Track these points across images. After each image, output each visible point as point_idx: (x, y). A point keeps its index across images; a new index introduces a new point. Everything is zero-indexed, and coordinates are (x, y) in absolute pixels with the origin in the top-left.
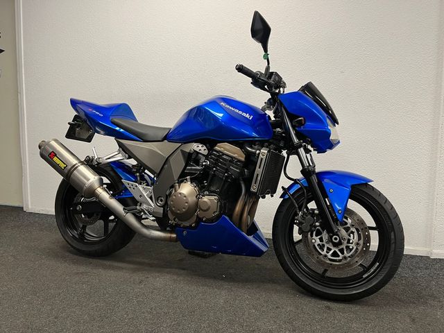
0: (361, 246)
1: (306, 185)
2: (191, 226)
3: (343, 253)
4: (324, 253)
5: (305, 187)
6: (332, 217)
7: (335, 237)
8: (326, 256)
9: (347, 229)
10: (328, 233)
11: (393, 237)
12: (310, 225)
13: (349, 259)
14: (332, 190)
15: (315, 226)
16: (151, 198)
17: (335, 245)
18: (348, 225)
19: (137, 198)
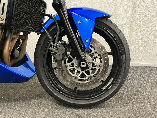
0: (102, 68)
1: (59, 19)
3: (89, 74)
4: (75, 75)
5: (58, 21)
6: (81, 47)
7: (83, 62)
8: (76, 77)
9: (92, 56)
10: (77, 59)
11: (124, 58)
12: (63, 54)
13: (93, 78)
14: (80, 22)
15: (67, 55)
17: (83, 69)
18: (93, 52)
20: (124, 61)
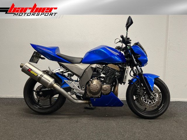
2: (98, 97)
3: (153, 102)
4: (147, 102)
8: (147, 104)
16: (78, 87)
19: (72, 87)
20: (167, 96)
